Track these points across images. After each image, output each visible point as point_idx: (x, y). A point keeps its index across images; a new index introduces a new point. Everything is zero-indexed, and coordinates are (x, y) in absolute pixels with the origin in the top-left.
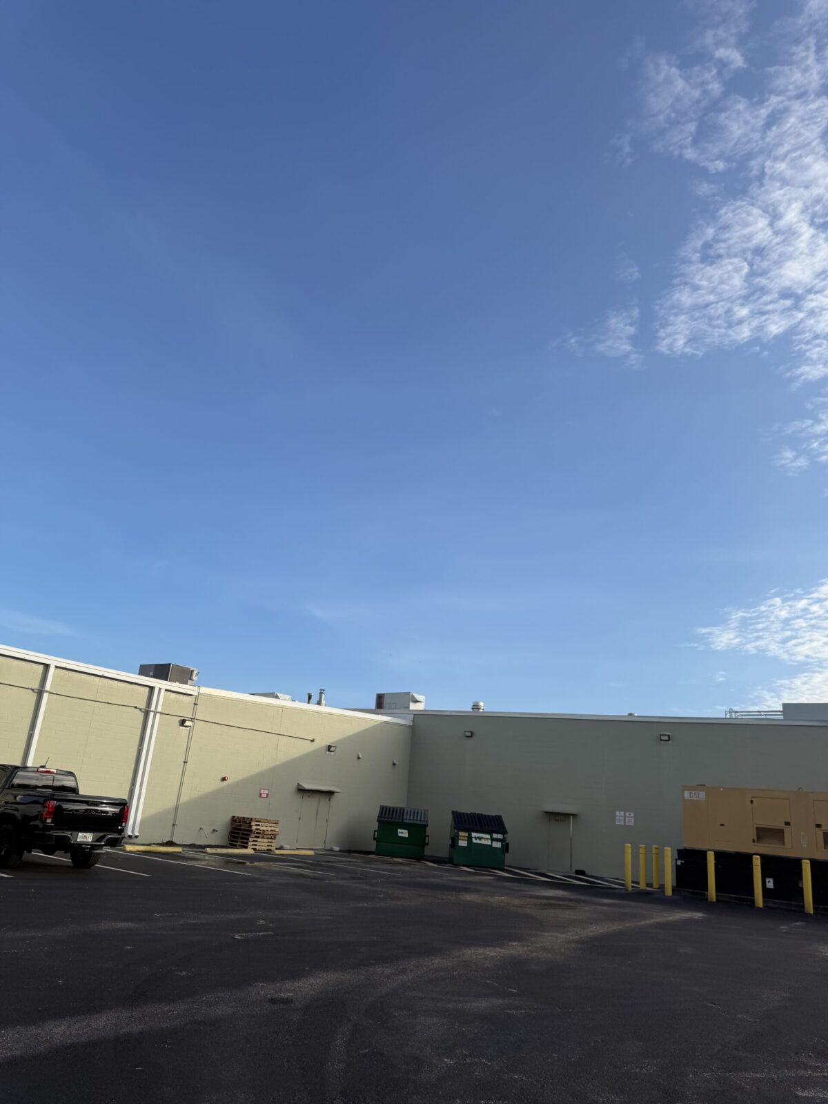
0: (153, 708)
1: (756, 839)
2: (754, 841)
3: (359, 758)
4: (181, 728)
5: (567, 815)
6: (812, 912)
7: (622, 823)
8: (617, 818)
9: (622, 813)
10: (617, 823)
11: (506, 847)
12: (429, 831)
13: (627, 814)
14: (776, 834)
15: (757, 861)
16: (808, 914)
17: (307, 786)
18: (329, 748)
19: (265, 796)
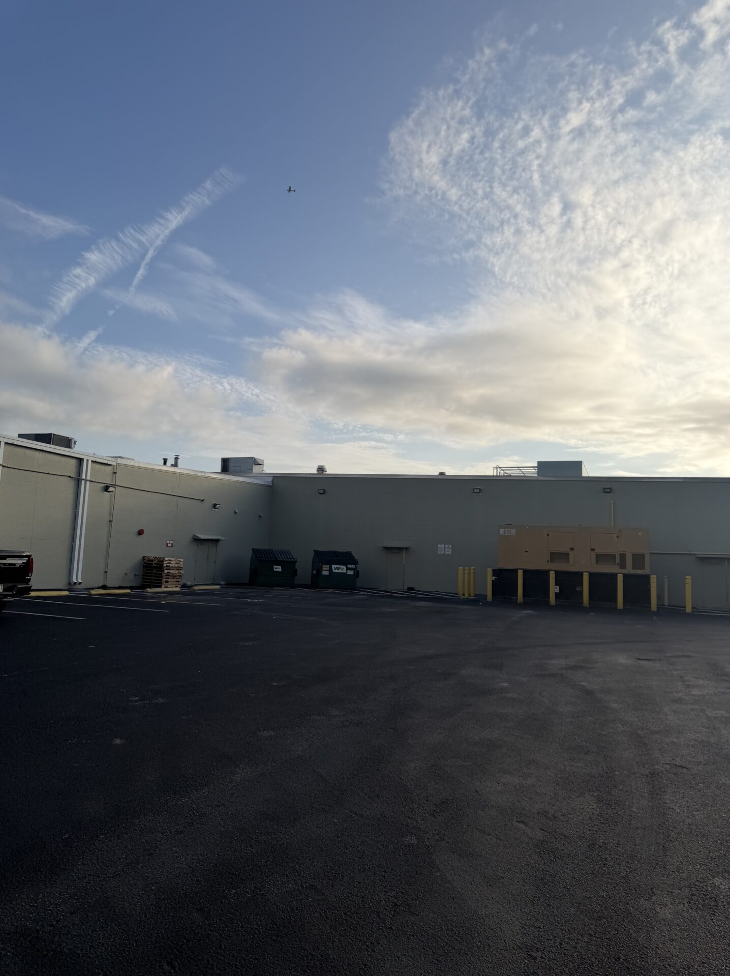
0: (84, 477)
1: (549, 560)
2: (548, 562)
3: (236, 513)
4: (105, 493)
5: (400, 549)
6: (588, 606)
7: (443, 553)
8: (439, 549)
9: (443, 546)
10: (439, 552)
11: (357, 574)
12: (297, 566)
13: (446, 546)
14: (565, 556)
15: (552, 575)
16: (586, 607)
17: (202, 537)
18: (215, 506)
19: (170, 545)
